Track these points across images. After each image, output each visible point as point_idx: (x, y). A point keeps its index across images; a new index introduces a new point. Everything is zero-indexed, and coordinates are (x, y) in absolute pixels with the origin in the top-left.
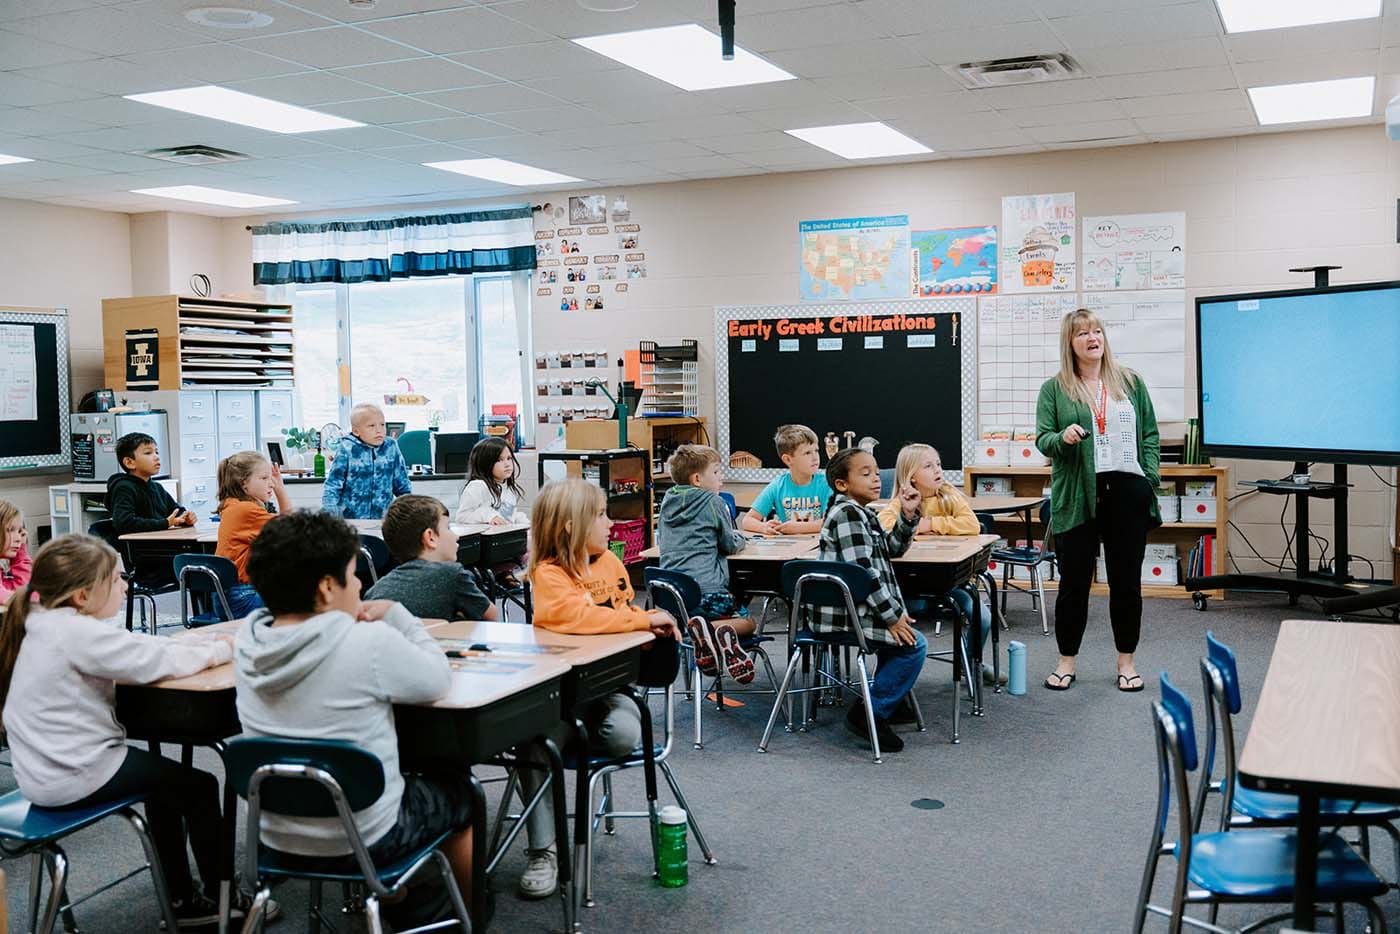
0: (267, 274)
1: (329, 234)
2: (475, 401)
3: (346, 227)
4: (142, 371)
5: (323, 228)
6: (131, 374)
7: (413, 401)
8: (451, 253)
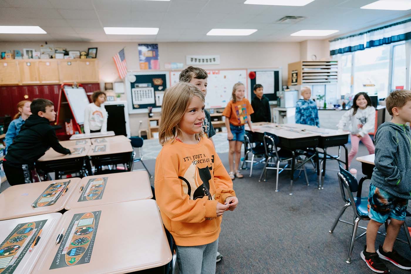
0: (333, 53)
1: (349, 39)
2: (390, 85)
3: (353, 36)
4: (294, 81)
5: (347, 37)
7: (371, 85)
8: (385, 39)
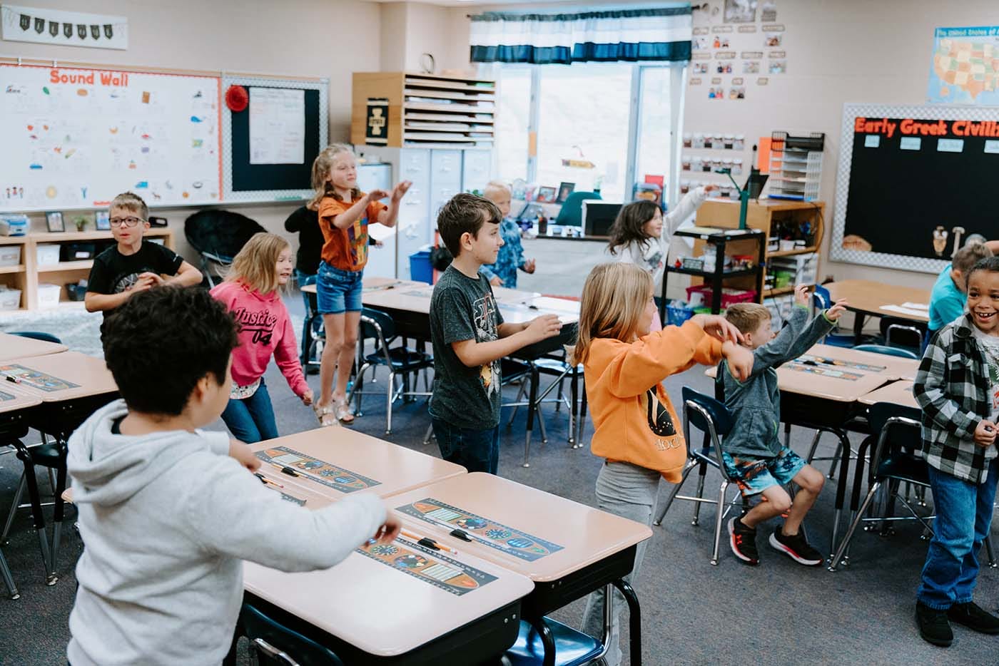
0: (479, 54)
1: (528, 23)
2: (632, 170)
3: (541, 18)
4: (376, 131)
5: (523, 18)
6: (369, 133)
7: (582, 165)
8: (622, 45)
